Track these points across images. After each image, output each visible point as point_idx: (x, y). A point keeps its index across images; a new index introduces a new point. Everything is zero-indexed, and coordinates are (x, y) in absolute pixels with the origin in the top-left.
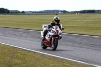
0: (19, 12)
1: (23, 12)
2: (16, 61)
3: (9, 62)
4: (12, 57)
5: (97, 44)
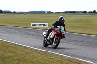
0: (11, 12)
1: (14, 12)
2: (8, 54)
3: (3, 55)
4: (5, 51)
5: (79, 40)
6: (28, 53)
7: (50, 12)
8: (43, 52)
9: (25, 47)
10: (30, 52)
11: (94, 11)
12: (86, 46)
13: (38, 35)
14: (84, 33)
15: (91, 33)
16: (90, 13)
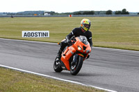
6: (15, 79)
7: (52, 14)
8: (41, 77)
9: (11, 69)
10: (20, 77)
11: (124, 10)
12: (109, 67)
13: (33, 51)
14: (106, 46)
15: (117, 46)
16: (118, 13)
